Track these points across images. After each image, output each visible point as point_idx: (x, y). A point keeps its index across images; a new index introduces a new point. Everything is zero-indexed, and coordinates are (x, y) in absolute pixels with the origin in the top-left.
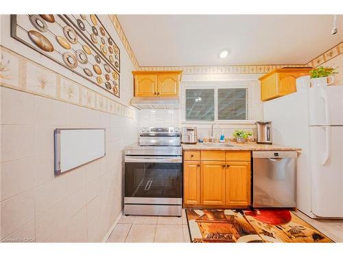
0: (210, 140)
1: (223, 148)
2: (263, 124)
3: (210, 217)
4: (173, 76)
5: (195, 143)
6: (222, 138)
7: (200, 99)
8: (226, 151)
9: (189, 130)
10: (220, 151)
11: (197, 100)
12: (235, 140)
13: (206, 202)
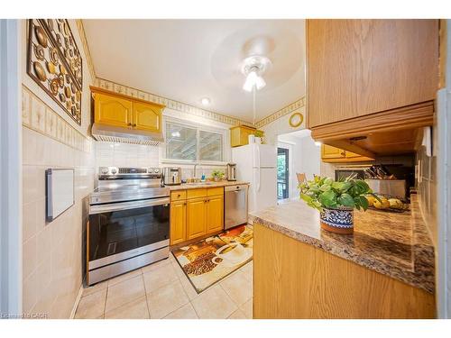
0: (193, 181)
1: (206, 186)
2: (231, 166)
3: (195, 248)
4: (154, 108)
5: (179, 184)
6: (203, 178)
7: (178, 134)
8: (207, 188)
9: (172, 170)
10: (203, 188)
11: (174, 135)
12: (213, 180)
13: (191, 237)
